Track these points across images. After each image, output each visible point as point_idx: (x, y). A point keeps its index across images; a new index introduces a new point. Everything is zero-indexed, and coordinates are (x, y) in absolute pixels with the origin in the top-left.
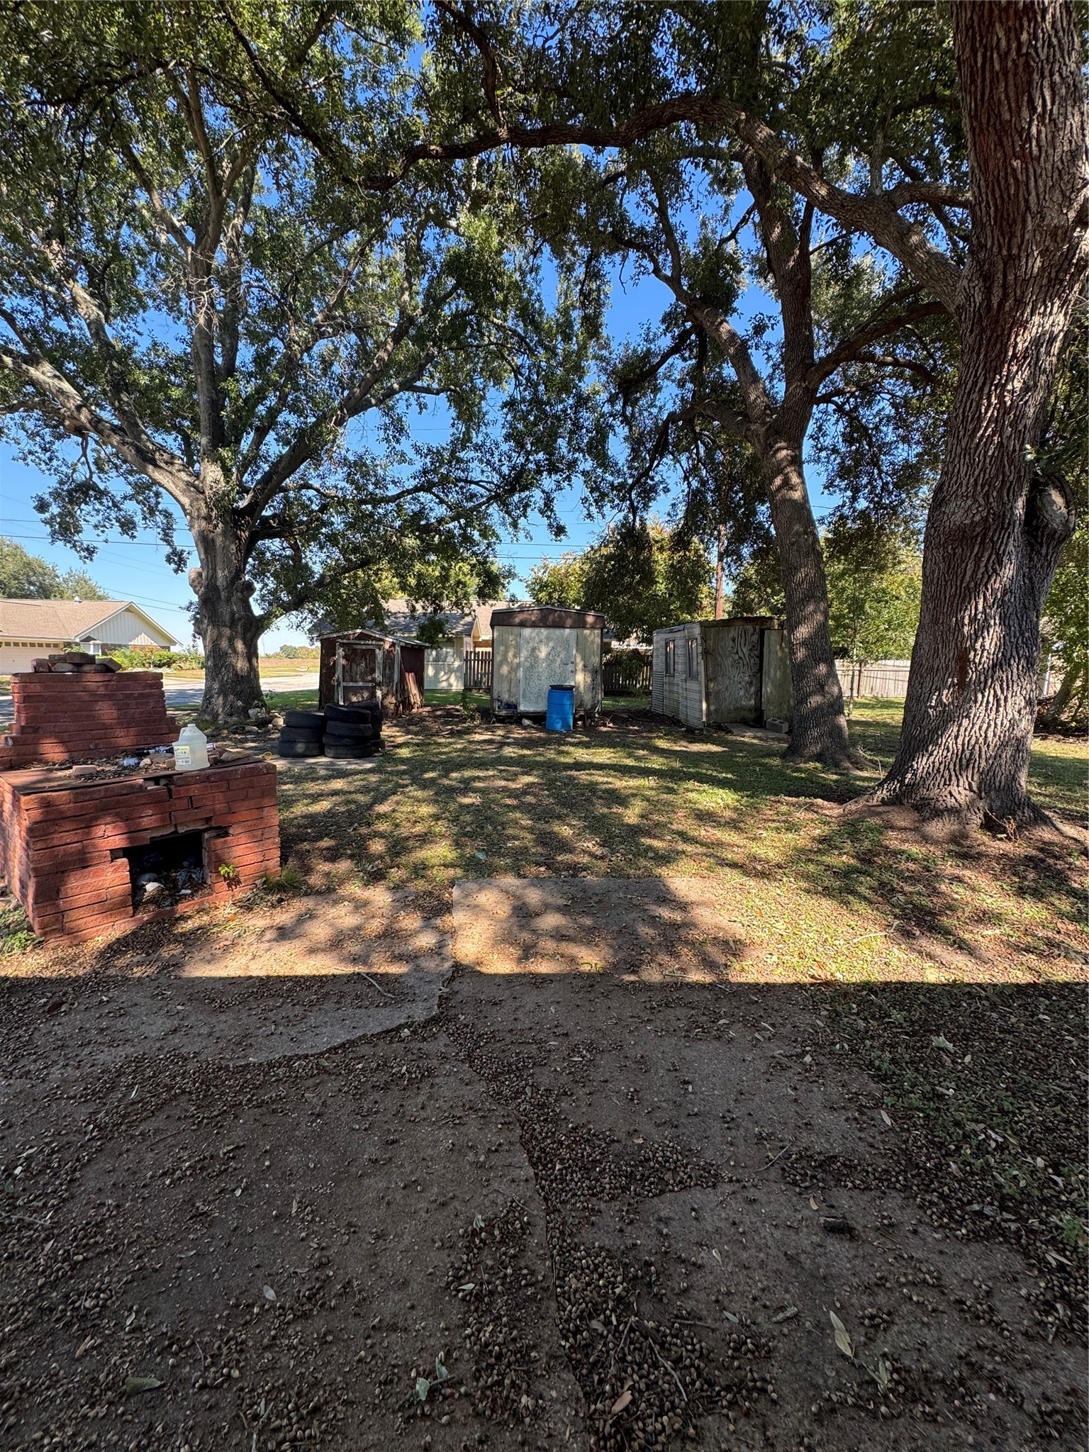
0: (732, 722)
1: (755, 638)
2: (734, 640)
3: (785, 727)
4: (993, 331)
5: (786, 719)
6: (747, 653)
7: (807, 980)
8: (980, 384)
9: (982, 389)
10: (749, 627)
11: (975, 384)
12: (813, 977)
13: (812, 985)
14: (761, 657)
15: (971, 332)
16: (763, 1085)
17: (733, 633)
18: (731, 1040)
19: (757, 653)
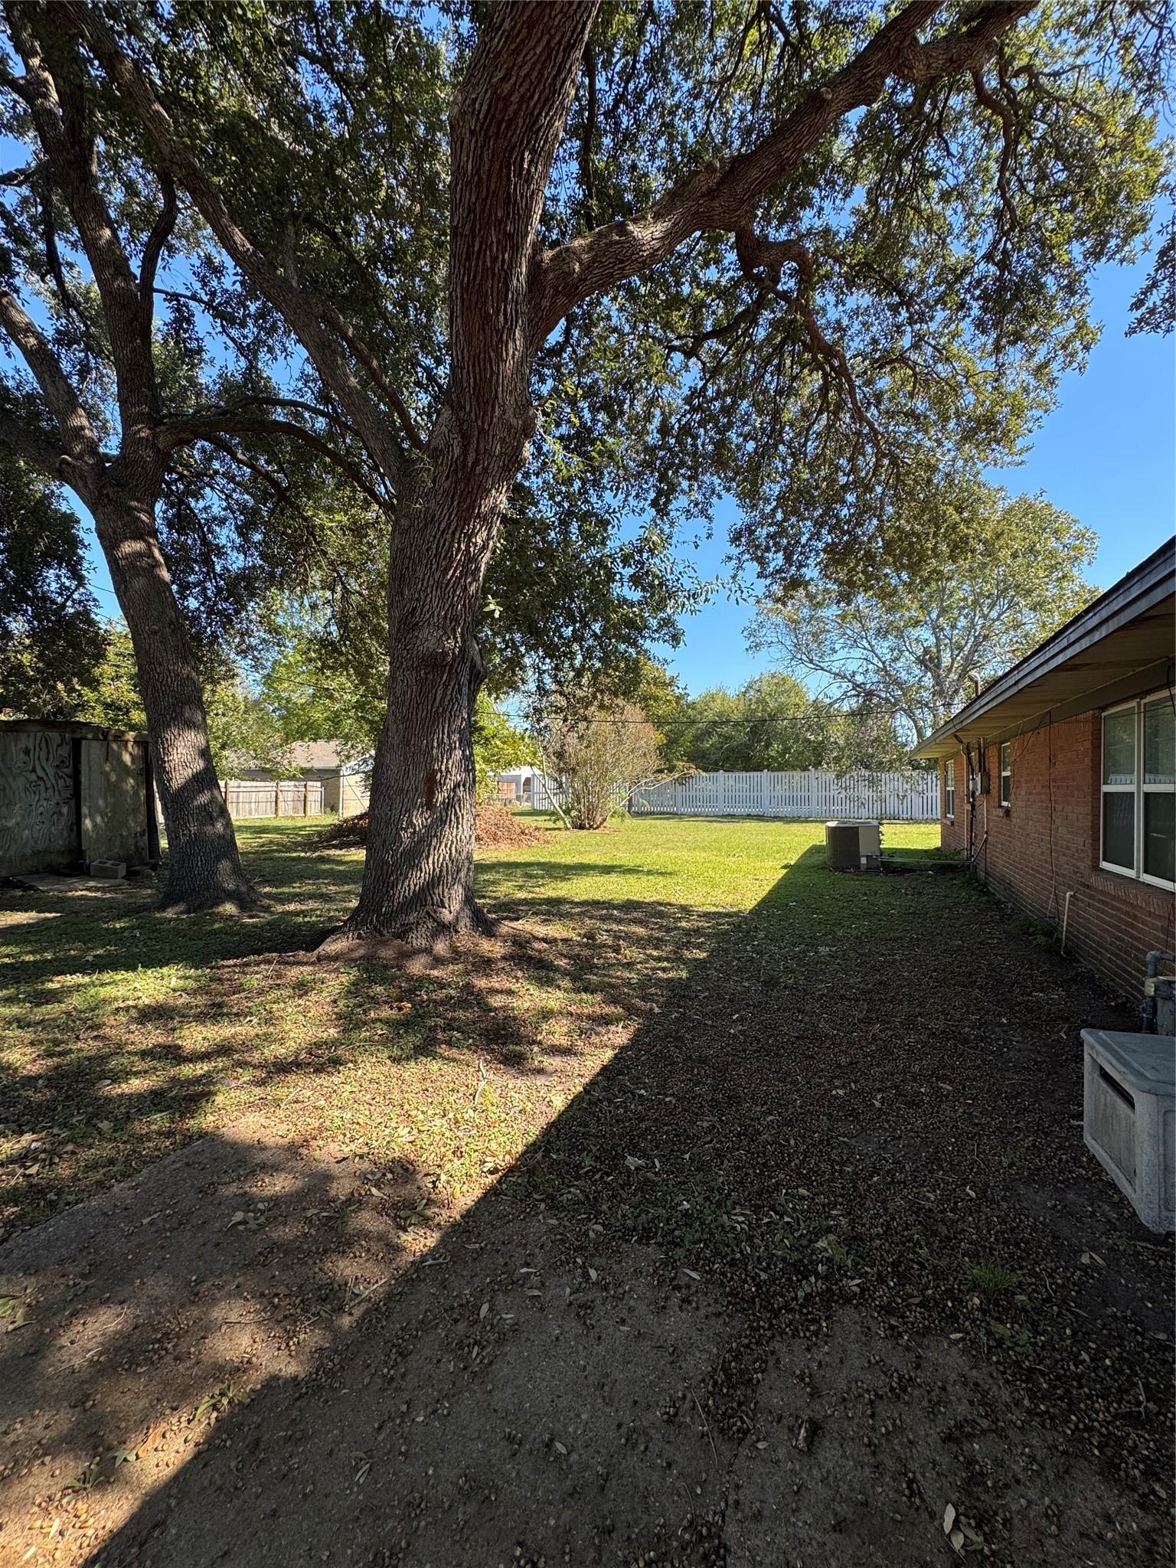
0: (32, 873)
1: (65, 751)
2: (27, 752)
3: (122, 869)
4: (467, 485)
5: (120, 859)
6: (51, 772)
7: (491, 1179)
8: (453, 528)
9: (453, 533)
10: (54, 736)
11: (449, 525)
12: (491, 1172)
13: (499, 1182)
14: (76, 775)
15: (448, 477)
16: (601, 1349)
17: (25, 741)
18: (515, 1329)
19: (69, 771)
